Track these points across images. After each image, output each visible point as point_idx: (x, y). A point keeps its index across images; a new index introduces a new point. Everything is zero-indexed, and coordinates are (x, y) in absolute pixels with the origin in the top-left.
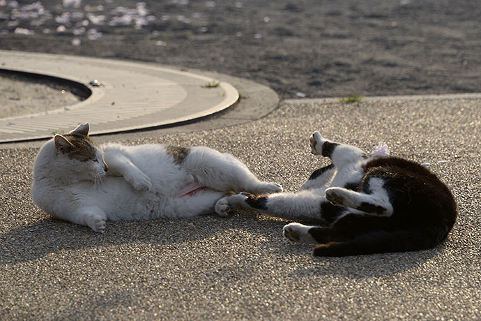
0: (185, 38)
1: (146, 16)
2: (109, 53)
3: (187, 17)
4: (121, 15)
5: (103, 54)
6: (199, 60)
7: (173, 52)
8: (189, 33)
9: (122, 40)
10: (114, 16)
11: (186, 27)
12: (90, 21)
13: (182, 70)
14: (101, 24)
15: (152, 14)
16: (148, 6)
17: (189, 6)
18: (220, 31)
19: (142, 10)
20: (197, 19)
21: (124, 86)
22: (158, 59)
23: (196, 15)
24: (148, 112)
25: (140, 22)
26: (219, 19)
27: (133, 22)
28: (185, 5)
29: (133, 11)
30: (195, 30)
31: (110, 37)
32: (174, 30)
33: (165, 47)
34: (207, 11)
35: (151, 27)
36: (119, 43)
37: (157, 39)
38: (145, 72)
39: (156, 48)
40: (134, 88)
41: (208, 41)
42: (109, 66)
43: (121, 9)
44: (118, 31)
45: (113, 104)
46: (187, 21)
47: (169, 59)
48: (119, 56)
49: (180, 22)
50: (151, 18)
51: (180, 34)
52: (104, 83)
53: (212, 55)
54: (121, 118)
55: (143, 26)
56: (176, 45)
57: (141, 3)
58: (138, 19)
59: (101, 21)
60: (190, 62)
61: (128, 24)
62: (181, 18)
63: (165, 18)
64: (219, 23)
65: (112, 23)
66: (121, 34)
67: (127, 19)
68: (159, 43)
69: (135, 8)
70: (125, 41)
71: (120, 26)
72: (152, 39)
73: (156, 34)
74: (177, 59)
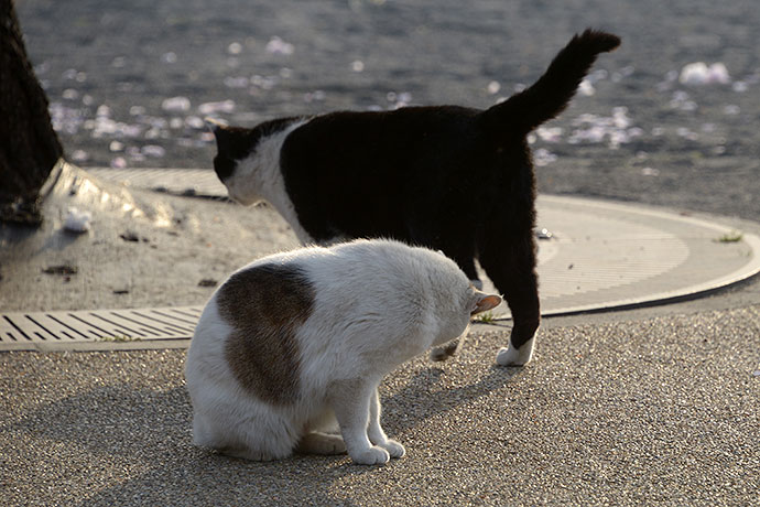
0: (689, 163)
1: (627, 129)
2: (567, 187)
3: (693, 131)
4: (587, 127)
5: (558, 188)
6: (711, 199)
7: (669, 185)
8: (695, 156)
9: (589, 167)
10: (576, 128)
11: (690, 146)
12: (538, 137)
13: (683, 214)
14: (555, 141)
15: (637, 125)
16: (631, 113)
17: (696, 113)
18: (746, 151)
19: (621, 119)
20: (710, 133)
21: (588, 238)
22: (644, 196)
23: (709, 128)
24: (626, 281)
25: (617, 138)
26: (746, 133)
27: (607, 137)
28: (690, 112)
29: (607, 121)
30: (706, 151)
31: (570, 161)
32: (672, 150)
33: (657, 178)
34: (725, 121)
35: (635, 146)
36: (582, 171)
37: (644, 164)
38: (623, 218)
39: (643, 179)
40: (605, 242)
41: (726, 169)
42: (567, 208)
43: (587, 118)
44: (582, 151)
45: (571, 267)
46: (693, 137)
47: (663, 197)
48: (583, 192)
49: (683, 138)
50: (636, 132)
51: (681, 157)
52: (557, 234)
53: (732, 191)
54: (583, 290)
55: (622, 145)
56: (674, 175)
57: (620, 109)
58: (615, 134)
59: (554, 137)
60: (696, 202)
61: (598, 141)
62: (683, 132)
63: (658, 131)
64: (746, 140)
65: (573, 140)
66: (587, 156)
67: (596, 134)
68: (647, 171)
69: (610, 115)
70: (591, 167)
71: (585, 144)
72: (636, 165)
73: (642, 156)
74: (675, 197)
